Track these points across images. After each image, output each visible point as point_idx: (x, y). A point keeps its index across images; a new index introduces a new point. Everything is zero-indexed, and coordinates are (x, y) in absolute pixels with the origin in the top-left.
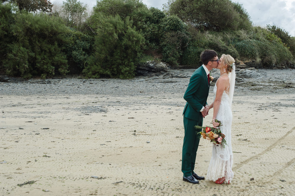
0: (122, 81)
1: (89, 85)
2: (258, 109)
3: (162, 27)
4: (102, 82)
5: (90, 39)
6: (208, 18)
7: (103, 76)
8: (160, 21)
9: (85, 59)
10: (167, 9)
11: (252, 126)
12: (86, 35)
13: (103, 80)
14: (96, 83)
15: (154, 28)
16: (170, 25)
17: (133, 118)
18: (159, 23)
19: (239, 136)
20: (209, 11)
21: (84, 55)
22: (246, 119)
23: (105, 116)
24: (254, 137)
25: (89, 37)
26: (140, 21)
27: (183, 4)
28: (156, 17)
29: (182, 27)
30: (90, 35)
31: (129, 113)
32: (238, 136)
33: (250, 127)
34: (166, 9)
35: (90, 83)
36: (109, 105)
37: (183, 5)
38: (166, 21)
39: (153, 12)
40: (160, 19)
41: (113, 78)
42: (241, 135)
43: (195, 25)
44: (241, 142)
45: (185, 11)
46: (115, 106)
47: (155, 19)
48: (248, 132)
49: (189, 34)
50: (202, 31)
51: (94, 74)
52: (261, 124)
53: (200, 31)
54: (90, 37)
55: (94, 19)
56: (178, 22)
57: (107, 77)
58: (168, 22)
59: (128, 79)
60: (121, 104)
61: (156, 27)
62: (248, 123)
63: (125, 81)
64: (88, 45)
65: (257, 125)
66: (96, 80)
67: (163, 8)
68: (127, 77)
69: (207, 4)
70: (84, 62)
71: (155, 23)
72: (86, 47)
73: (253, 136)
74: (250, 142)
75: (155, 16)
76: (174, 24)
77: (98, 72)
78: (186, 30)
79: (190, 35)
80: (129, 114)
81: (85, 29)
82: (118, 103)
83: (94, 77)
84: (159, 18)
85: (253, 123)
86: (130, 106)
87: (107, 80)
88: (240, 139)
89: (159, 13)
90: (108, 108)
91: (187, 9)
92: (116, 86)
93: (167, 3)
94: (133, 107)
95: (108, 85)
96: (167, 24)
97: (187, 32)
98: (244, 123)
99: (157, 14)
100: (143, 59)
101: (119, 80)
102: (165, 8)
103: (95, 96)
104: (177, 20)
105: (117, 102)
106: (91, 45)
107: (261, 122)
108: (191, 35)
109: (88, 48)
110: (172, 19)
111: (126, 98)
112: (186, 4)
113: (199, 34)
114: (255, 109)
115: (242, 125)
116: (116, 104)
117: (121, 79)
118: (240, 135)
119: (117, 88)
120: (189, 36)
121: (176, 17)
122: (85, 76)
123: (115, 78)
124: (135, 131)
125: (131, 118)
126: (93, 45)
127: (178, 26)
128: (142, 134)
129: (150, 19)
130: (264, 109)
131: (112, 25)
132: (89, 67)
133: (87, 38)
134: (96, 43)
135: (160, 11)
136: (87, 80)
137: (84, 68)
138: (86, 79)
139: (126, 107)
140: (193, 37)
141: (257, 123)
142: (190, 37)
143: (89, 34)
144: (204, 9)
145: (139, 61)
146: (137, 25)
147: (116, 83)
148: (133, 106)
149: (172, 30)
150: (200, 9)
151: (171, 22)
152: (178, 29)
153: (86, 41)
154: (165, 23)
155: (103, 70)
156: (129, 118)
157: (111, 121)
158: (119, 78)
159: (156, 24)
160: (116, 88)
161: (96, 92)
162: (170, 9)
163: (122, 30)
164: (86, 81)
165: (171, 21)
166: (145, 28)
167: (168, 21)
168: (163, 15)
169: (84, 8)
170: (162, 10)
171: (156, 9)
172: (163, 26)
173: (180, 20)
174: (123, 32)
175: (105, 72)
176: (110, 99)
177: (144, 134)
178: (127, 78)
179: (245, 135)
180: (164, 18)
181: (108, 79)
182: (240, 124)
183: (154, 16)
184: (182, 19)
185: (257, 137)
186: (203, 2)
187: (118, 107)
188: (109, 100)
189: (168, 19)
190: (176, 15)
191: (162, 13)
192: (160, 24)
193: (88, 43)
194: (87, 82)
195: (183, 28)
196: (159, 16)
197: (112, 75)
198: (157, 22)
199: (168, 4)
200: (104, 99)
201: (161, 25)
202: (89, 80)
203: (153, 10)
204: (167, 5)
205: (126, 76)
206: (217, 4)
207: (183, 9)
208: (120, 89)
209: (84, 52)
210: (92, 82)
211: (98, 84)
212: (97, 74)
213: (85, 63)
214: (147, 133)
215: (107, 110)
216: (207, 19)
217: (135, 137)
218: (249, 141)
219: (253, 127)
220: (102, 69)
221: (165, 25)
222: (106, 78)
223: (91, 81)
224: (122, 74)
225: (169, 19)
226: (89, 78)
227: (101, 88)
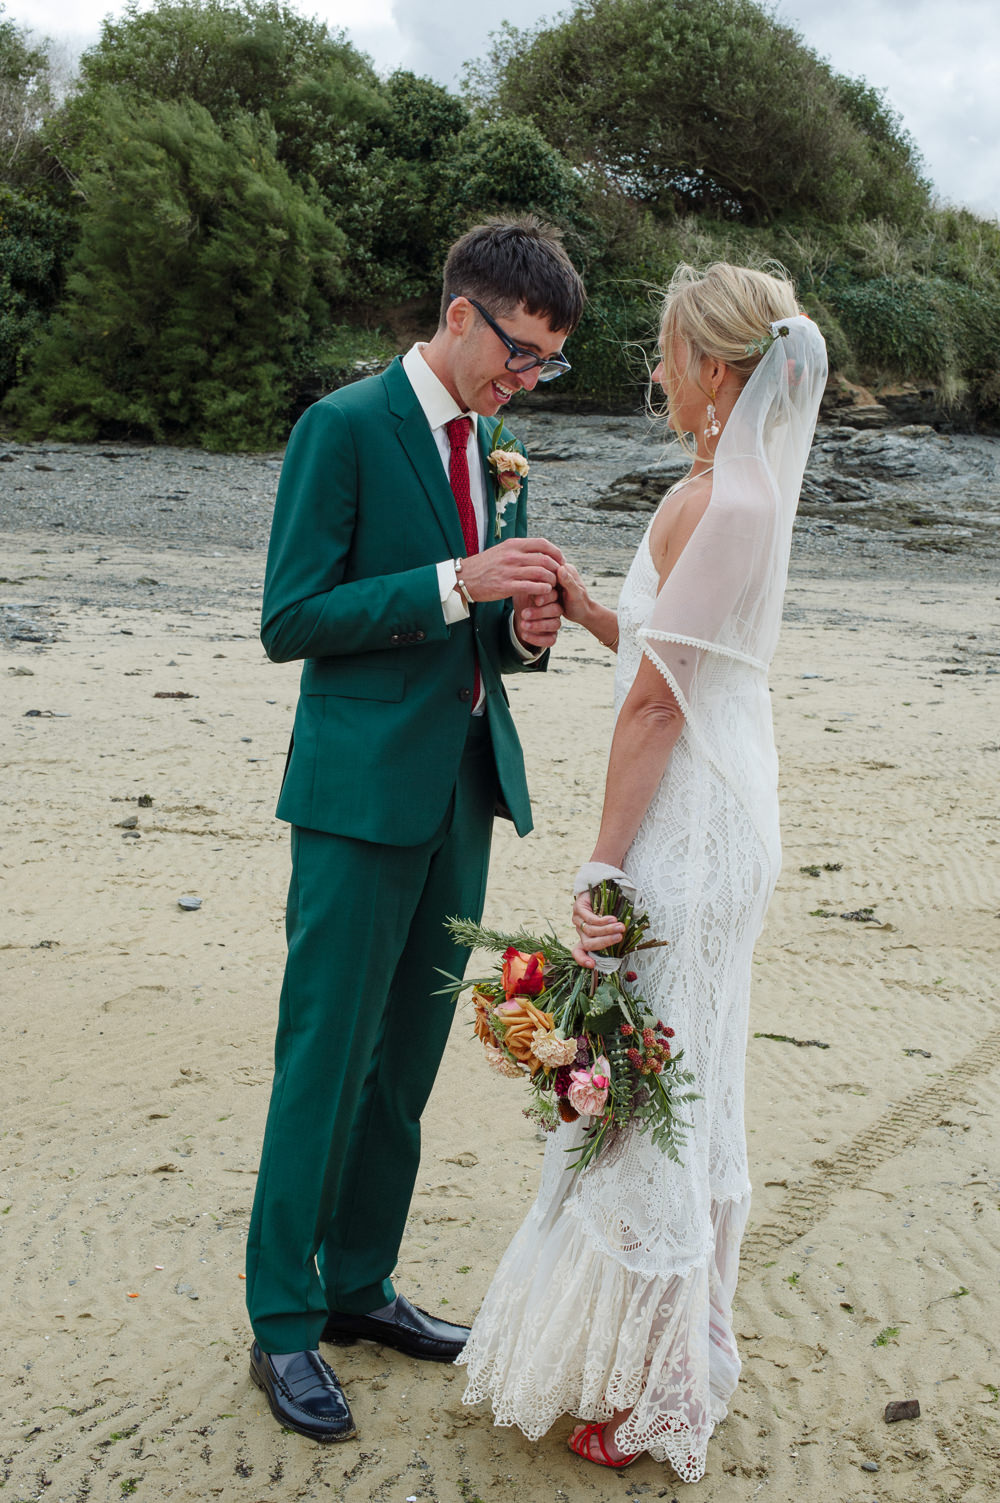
0: (215, 463)
1: (26, 477)
2: (946, 672)
3: (446, 178)
4: (105, 461)
5: (56, 226)
6: (696, 149)
7: (113, 432)
8: (438, 145)
9: (24, 335)
10: (487, 91)
11: (910, 793)
12: (34, 205)
13: (114, 450)
14: (69, 465)
15: (403, 183)
16: (489, 171)
17: (181, 696)
18: (435, 160)
19: (824, 874)
20: (704, 107)
21: (21, 311)
22: (874, 735)
23: (22, 673)
24: (922, 895)
25: (49, 217)
26: (328, 136)
27: (573, 64)
28: (417, 123)
29: (556, 186)
30: (58, 205)
31: (179, 659)
32: (813, 872)
33: (893, 797)
34: (480, 87)
35: (38, 468)
36: (85, 602)
37: (572, 71)
38: (472, 147)
39: (406, 98)
40: (443, 137)
41: (168, 443)
42: (837, 868)
43: (627, 182)
44: (834, 932)
45: (579, 103)
46: (119, 611)
47: (415, 133)
48: (879, 845)
49: (591, 228)
50: (662, 217)
51: (66, 413)
52: (967, 784)
53: (649, 215)
54: (56, 214)
55: (77, 124)
56: (538, 157)
57: (139, 435)
58: (484, 156)
59: (245, 452)
60: (156, 596)
61: (413, 176)
62: (883, 766)
63: (230, 462)
64: (41, 260)
65: (939, 788)
66: (75, 448)
67: (465, 84)
68: (238, 441)
69: (699, 74)
70: (18, 349)
71: (409, 158)
72: (31, 269)
73: (916, 881)
74: (892, 939)
75: (415, 117)
76: (513, 168)
77: (86, 408)
78: (579, 205)
79: (598, 232)
80: (172, 664)
81: (33, 169)
82: (143, 590)
83: (63, 431)
84: (436, 132)
85: (916, 769)
86: (205, 609)
87: (132, 451)
88: (826, 903)
89: (434, 101)
90: (72, 619)
91: (592, 92)
92: (172, 489)
93: (488, 59)
94: (220, 622)
95: (129, 480)
96: (478, 165)
97: (581, 214)
98: (861, 770)
99: (427, 111)
100: (334, 349)
101: (201, 459)
102: (472, 84)
103: (35, 540)
104: (533, 147)
105: (142, 582)
106: (57, 262)
107: (966, 766)
108: (604, 233)
109: (41, 274)
110: (502, 142)
111: (209, 563)
112: (589, 68)
113: (646, 228)
114: (930, 668)
115: (843, 779)
116: (131, 595)
117: (213, 452)
118: (828, 868)
119: (176, 499)
120: (594, 235)
121: (525, 128)
122: (16, 426)
123: (181, 446)
124: (145, 801)
125: (172, 696)
126: (67, 265)
127: (534, 178)
128: (181, 825)
129: (386, 135)
130: (982, 668)
132: (37, 377)
133: (38, 219)
134: (82, 253)
135: (442, 91)
136: (23, 448)
137: (17, 385)
138: (21, 444)
139: (176, 619)
140: (611, 244)
141: (939, 767)
142: (598, 243)
143: (52, 200)
144: (681, 96)
145: (312, 359)
146: (311, 162)
147: (175, 473)
148: (224, 613)
149: (502, 197)
150: (655, 97)
151: (496, 154)
152: (533, 197)
153: (35, 234)
154: (468, 159)
155: (116, 396)
156: (158, 695)
157: (38, 714)
158: (197, 443)
159: (416, 164)
160: (169, 498)
161: (54, 521)
162: (500, 91)
163: (221, 186)
164: (16, 453)
165: (495, 148)
166: (356, 179)
167: (484, 147)
168: (458, 115)
169: (34, 55)
170: (454, 91)
171: (422, 82)
172: (452, 173)
173: (544, 147)
174: (229, 192)
175: (124, 411)
176: (116, 560)
177: (197, 823)
178: (242, 446)
179: (864, 868)
180: (462, 133)
181: (142, 450)
182: (832, 777)
183: (407, 121)
184: (558, 143)
185: (943, 888)
186: (677, 59)
187: (134, 613)
188: (106, 569)
189: (482, 141)
190: (530, 119)
191: (452, 107)
192: (436, 165)
193: (46, 247)
194: (25, 458)
195: (562, 193)
196: (435, 118)
197: (160, 425)
198: (427, 152)
199: (490, 64)
200: (83, 558)
201: (443, 168)
202: (36, 447)
203: (404, 84)
204: (487, 68)
205: (234, 435)
206: (751, 74)
207: (569, 94)
208: (192, 505)
209: (18, 298)
210: (50, 460)
211: (77, 474)
212: (83, 418)
213: (24, 356)
214: (219, 823)
215: (59, 636)
216: (693, 154)
217: (124, 851)
218: (888, 927)
219: (918, 800)
220: (109, 392)
221: (463, 168)
222: (133, 445)
223: (44, 453)
224: (216, 425)
225: (488, 136)
226: (41, 437)
227: (90, 498)
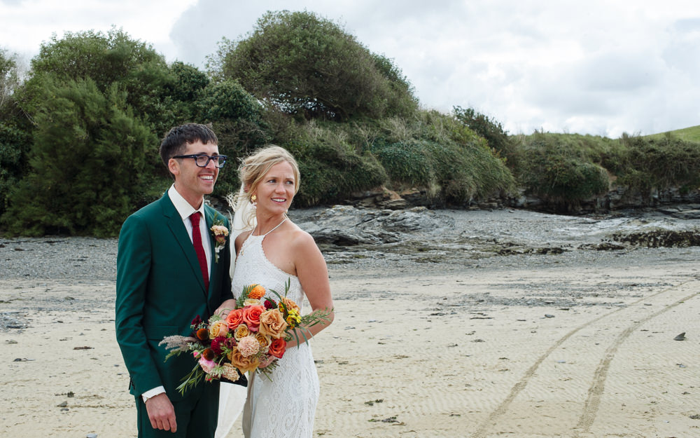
0: (99, 243)
1: (11, 254)
2: (433, 315)
3: (200, 108)
4: (48, 245)
5: (21, 138)
6: (313, 90)
7: (51, 231)
8: (196, 94)
9: (7, 189)
10: (218, 67)
11: (415, 368)
12: (10, 129)
13: (52, 240)
14: (31, 247)
15: (181, 111)
16: (221, 104)
17: (86, 348)
18: (195, 100)
19: (375, 404)
20: (315, 71)
21: (6, 178)
22: (400, 344)
23: (12, 342)
24: (418, 409)
25: (18, 134)
26: (147, 93)
27: (255, 55)
28: (186, 84)
29: (250, 109)
30: (22, 129)
31: (84, 332)
32: (370, 404)
33: (407, 370)
34: (213, 67)
35: (16, 250)
36: (40, 309)
37: (255, 58)
38: (211, 94)
39: (180, 74)
40: (197, 90)
41: (77, 235)
42: (381, 401)
43: (282, 106)
44: (379, 427)
45: (260, 71)
46: (57, 312)
47: (185, 89)
48: (400, 390)
49: (267, 127)
50: (300, 121)
51: (29, 224)
52: (440, 362)
53: (293, 120)
54: (21, 133)
55: (31, 91)
56: (241, 97)
57: (63, 232)
58: (217, 97)
59: (113, 237)
60: (73, 305)
61: (185, 108)
62: (403, 357)
63: (106, 242)
64: (15, 154)
65: (428, 364)
66: (34, 240)
67: (208, 66)
68: (111, 232)
69: (313, 56)
70: (5, 195)
71: (183, 101)
72: (10, 158)
73: (416, 404)
74: (404, 428)
75: (185, 82)
76: (231, 103)
77: (39, 221)
78: (261, 118)
79: (270, 129)
80: (82, 334)
81: (10, 112)
82: (68, 302)
83: (28, 232)
84: (194, 88)
85: (418, 358)
86: (96, 309)
87: (60, 240)
88: (376, 416)
89: (193, 74)
90: (34, 317)
91: (265, 67)
92: (80, 256)
93: (217, 54)
94: (103, 314)
95: (60, 253)
96: (214, 101)
97: (262, 121)
98: (393, 359)
99: (190, 79)
100: (152, 188)
101: (93, 241)
102: (210, 65)
103: (15, 283)
104: (239, 93)
105: (67, 299)
106: (22, 154)
107: (440, 354)
108: (273, 130)
109: (15, 160)
110: (225, 91)
111: (97, 288)
112: (262, 56)
113: (292, 126)
114: (425, 314)
115: (386, 364)
116: (62, 305)
117: (98, 238)
118: (377, 401)
119: (82, 260)
120: (268, 130)
121: (235, 84)
122: (5, 231)
123: (83, 236)
124: (71, 395)
125: (82, 348)
126: (28, 155)
127: (241, 106)
128: (87, 404)
129: (172, 90)
130: (449, 312)
131: (72, 104)
132: (15, 207)
133: (13, 135)
134: (35, 149)
135: (196, 69)
136: (9, 241)
137: (5, 211)
138: (8, 239)
139: (84, 314)
140: (277, 134)
141: (428, 356)
142: (270, 134)
143: (19, 126)
144: (306, 66)
145: (143, 193)
146: (139, 104)
147: (82, 249)
148: (105, 310)
149: (226, 116)
150: (294, 67)
151: (222, 96)
152: (240, 115)
153: (12, 142)
154: (209, 99)
155: (52, 215)
156: (75, 349)
157: (20, 360)
158: (91, 235)
159: (186, 103)
160: (78, 260)
161: (25, 273)
162: (223, 68)
163: (99, 117)
164: (6, 243)
165: (222, 94)
166: (160, 110)
167: (216, 94)
168: (204, 80)
169: (9, 62)
170: (202, 69)
171: (187, 66)
172: (202, 106)
173: (243, 92)
174: (103, 120)
175: (56, 221)
176: (54, 289)
177: (95, 403)
178: (113, 234)
179: (393, 400)
180: (206, 88)
181: (65, 239)
182: (381, 363)
183: (181, 84)
184: (250, 90)
185: (427, 406)
186: (304, 50)
187: (64, 313)
188: (50, 294)
189: (215, 91)
190: (237, 80)
191: (201, 76)
192: (195, 103)
193: (17, 148)
194: (10, 245)
195: (253, 112)
196: (194, 82)
197: (73, 227)
198: (190, 97)
199: (217, 56)
200: (38, 291)
201: (198, 104)
202: (15, 240)
203: (179, 67)
204: (217, 58)
205: (109, 230)
206: (335, 55)
207: (254, 68)
208: (89, 263)
209: (4, 172)
210: (22, 246)
211: (35, 251)
212: (37, 225)
213: (8, 199)
214: (104, 402)
215: (29, 325)
216: (311, 92)
217: (61, 417)
218: (402, 424)
219: (418, 371)
220: (49, 213)
221: (208, 103)
222: (61, 237)
223: (19, 243)
224: (100, 225)
225: (218, 89)
226: (17, 235)
227: (41, 262)
